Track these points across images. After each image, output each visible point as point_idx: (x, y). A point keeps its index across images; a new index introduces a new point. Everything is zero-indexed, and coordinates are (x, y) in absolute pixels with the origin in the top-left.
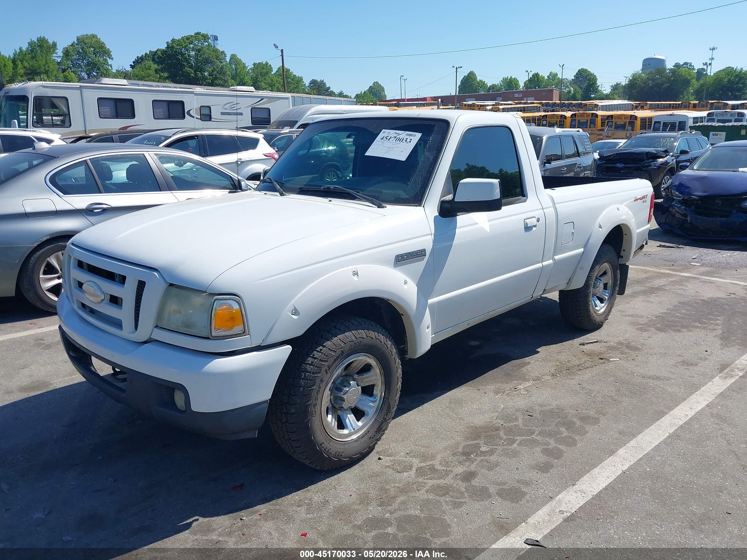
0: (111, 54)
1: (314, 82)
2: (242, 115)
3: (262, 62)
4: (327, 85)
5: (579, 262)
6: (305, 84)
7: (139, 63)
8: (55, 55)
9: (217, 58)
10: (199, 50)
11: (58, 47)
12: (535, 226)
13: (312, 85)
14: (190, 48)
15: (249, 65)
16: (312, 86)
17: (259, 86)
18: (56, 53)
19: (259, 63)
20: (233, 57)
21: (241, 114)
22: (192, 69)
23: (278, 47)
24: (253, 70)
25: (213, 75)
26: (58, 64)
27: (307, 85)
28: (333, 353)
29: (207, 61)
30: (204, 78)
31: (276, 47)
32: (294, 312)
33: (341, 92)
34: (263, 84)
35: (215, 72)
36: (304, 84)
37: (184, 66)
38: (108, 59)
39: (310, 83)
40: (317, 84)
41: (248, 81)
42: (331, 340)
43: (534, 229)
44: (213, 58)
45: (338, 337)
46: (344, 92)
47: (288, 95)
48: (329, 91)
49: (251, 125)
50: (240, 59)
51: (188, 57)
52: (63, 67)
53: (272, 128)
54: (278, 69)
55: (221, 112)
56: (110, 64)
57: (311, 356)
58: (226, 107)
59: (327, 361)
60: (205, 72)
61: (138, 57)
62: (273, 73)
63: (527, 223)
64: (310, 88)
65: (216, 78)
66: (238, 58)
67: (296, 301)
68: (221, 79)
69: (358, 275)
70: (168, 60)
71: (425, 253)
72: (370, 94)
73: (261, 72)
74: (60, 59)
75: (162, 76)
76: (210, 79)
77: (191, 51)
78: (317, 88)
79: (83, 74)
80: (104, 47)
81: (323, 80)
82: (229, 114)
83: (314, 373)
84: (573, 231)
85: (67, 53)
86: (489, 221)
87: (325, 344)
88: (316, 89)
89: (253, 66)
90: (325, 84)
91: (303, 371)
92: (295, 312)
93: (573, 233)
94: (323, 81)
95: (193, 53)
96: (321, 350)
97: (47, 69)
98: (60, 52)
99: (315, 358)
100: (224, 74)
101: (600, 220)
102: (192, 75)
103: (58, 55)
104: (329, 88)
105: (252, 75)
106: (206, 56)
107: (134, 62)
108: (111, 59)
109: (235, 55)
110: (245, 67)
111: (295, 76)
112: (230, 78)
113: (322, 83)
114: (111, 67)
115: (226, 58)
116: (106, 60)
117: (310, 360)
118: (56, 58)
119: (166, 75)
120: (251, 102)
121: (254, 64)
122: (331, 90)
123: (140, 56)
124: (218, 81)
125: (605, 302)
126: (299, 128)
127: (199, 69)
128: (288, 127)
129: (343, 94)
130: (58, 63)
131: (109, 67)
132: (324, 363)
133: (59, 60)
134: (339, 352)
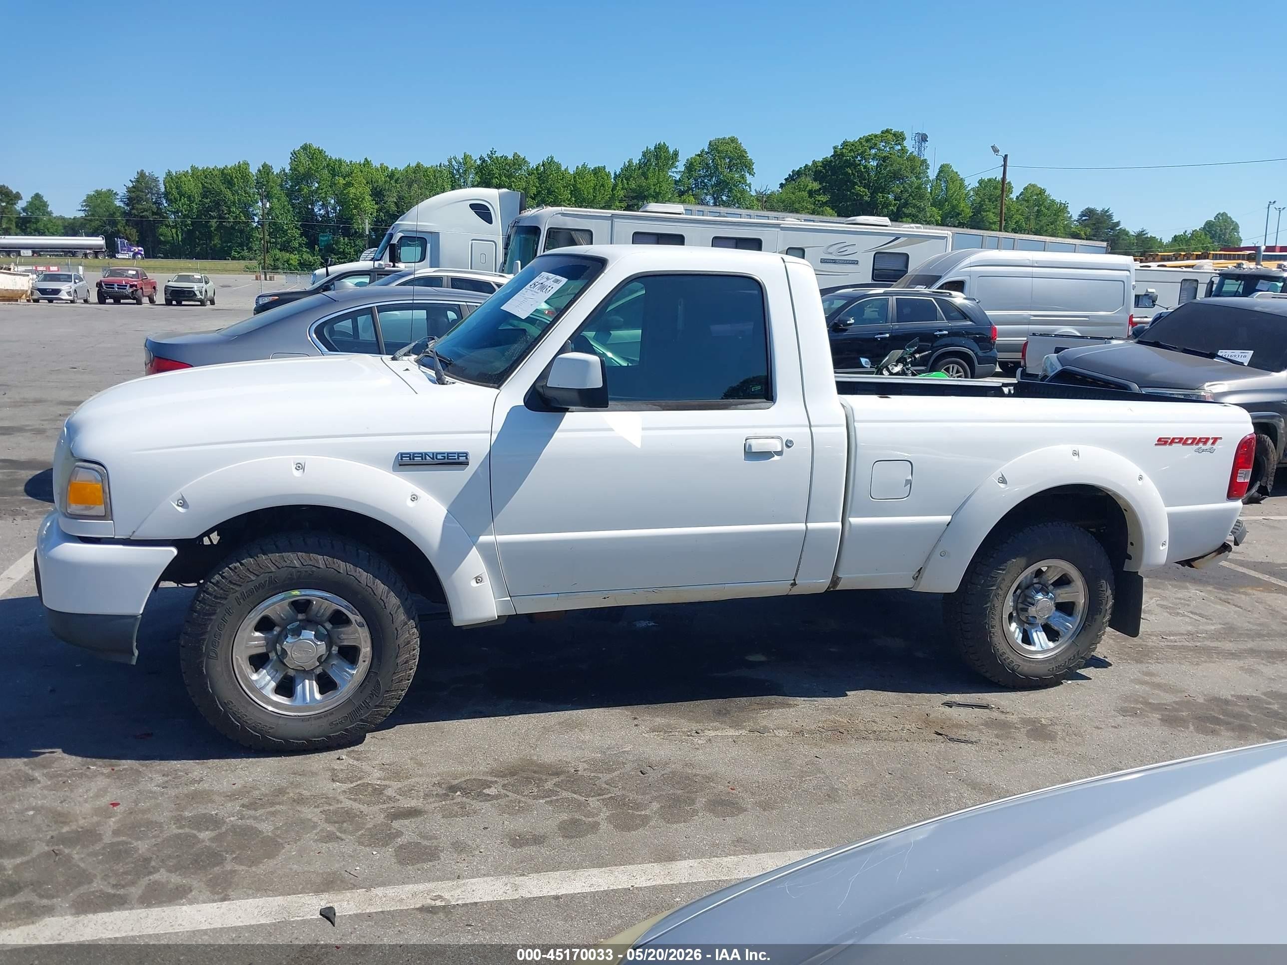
0: (753, 167)
1: (1089, 213)
2: (857, 264)
3: (996, 178)
4: (1114, 218)
5: (939, 540)
6: (1071, 216)
7: (794, 180)
8: (674, 170)
9: (913, 169)
10: (884, 159)
11: (679, 158)
12: (779, 453)
13: (1084, 218)
14: (870, 155)
15: (972, 183)
16: (1085, 220)
17: (983, 217)
18: (676, 167)
19: (990, 180)
20: (944, 170)
21: (855, 262)
22: (869, 189)
23: (998, 151)
24: (977, 191)
25: (901, 200)
26: (675, 184)
27: (1075, 217)
28: (253, 578)
29: (896, 176)
30: (886, 205)
31: (996, 150)
32: (181, 503)
33: (1143, 231)
34: (991, 215)
35: (906, 195)
36: (1069, 215)
37: (855, 184)
38: (747, 175)
39: (1082, 215)
40: (1095, 216)
41: (965, 209)
42: (256, 558)
43: (776, 458)
44: (907, 172)
45: (269, 555)
46: (1147, 231)
47: (946, 232)
48: (1117, 228)
49: (870, 281)
50: (957, 173)
51: (863, 170)
52: (682, 188)
53: (900, 286)
54: (1024, 190)
55: (821, 259)
56: (748, 182)
57: (221, 573)
58: (830, 250)
59: (240, 586)
60: (889, 194)
61: (793, 171)
62: (1014, 196)
63: (750, 446)
64: (1080, 223)
65: (906, 205)
66: (953, 171)
67: (187, 489)
68: (915, 206)
69: (304, 470)
70: (831, 176)
71: (467, 459)
72: (1206, 234)
73: (991, 195)
74: (680, 176)
75: (819, 201)
76: (895, 205)
77: (870, 160)
78: (1094, 224)
79: (708, 197)
80: (744, 156)
81: (1108, 209)
82: (834, 262)
83: (215, 597)
84: (910, 477)
85: (690, 167)
86: (643, 429)
87: (243, 562)
88: (1091, 225)
89: (977, 185)
90: (1110, 217)
91: (204, 592)
92: (184, 504)
93: (909, 482)
94: (1107, 211)
95: (874, 163)
96: (235, 568)
97: (657, 190)
98: (681, 166)
99: (223, 577)
100: (921, 197)
101: (1006, 468)
102: (866, 198)
103: (677, 172)
104: (1118, 224)
105: (974, 200)
106: (896, 167)
107: (786, 179)
108: (752, 175)
109: (947, 165)
110: (962, 185)
111: (1053, 201)
112: (930, 203)
113: (1106, 216)
114: (750, 188)
115: (928, 171)
116: (743, 177)
117: (217, 577)
118: (675, 175)
119: (824, 198)
120: (876, 243)
121: (981, 182)
122: (1120, 227)
123: (797, 170)
124: (908, 208)
125: (1061, 641)
126: (942, 289)
127: (877, 188)
128: (921, 286)
129: (1144, 234)
130: (676, 182)
131: (747, 187)
132: (234, 587)
133: (678, 177)
134: (264, 578)
